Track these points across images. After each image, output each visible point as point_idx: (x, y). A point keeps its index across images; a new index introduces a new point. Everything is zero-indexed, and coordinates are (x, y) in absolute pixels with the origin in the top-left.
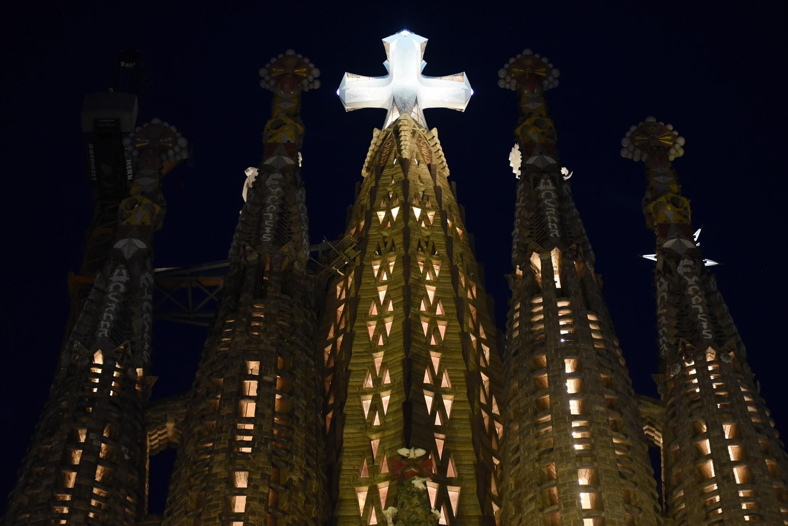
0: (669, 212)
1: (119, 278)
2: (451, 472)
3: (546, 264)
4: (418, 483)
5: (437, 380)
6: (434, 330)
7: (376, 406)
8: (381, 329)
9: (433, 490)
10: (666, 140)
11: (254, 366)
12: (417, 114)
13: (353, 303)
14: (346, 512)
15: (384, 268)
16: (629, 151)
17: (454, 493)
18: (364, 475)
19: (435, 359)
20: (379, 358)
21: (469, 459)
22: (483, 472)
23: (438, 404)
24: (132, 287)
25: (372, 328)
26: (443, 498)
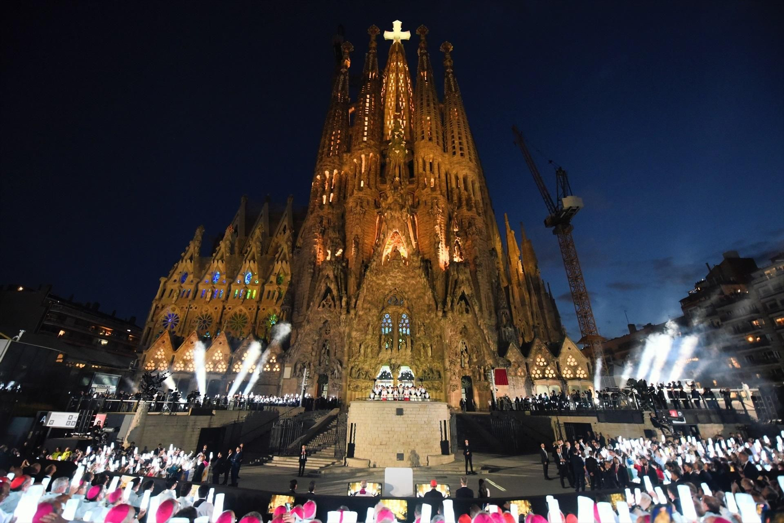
0: (448, 64)
1: (342, 77)
2: (404, 118)
3: (424, 74)
4: (398, 119)
5: (402, 99)
6: (402, 89)
7: (391, 105)
8: (392, 89)
9: (401, 121)
10: (449, 47)
11: (368, 96)
12: (400, 41)
13: (387, 83)
14: (385, 126)
15: (393, 76)
16: (442, 49)
17: (405, 122)
18: (389, 118)
19: (402, 95)
20: (391, 95)
21: (408, 115)
22: (410, 118)
23: (402, 105)
24: (345, 78)
25: (390, 88)
26: (403, 123)
